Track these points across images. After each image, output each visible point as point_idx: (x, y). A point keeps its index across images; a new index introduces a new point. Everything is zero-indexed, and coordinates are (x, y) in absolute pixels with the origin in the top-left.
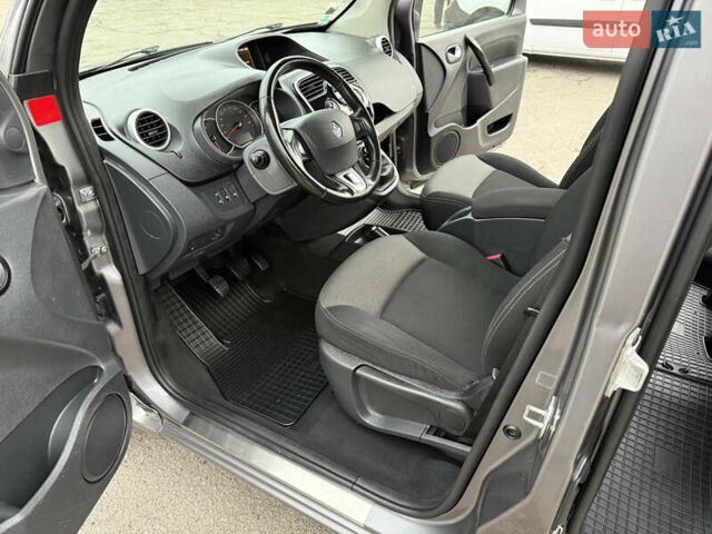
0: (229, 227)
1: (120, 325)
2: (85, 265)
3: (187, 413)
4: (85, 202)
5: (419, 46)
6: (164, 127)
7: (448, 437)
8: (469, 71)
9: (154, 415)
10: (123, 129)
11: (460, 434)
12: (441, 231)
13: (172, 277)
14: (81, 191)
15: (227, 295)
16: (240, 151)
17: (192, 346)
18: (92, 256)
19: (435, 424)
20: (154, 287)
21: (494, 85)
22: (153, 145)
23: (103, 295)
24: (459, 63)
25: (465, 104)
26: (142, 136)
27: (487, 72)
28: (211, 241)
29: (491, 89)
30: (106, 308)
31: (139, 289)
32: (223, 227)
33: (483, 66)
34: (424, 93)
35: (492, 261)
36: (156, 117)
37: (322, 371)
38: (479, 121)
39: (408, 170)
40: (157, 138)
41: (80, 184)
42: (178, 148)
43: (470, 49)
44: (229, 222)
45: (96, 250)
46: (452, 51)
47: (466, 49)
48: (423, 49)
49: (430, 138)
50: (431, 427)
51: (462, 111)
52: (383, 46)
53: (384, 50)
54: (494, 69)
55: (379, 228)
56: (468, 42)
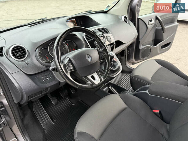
5: (138, 19)
6: (25, 52)
8: (156, 28)
10: (7, 52)
17: (41, 122)
21: (165, 33)
22: (18, 59)
24: (153, 25)
25: (154, 38)
26: (14, 55)
27: (163, 28)
29: (164, 34)
32: (46, 89)
33: (162, 26)
34: (138, 35)
35: (155, 113)
36: (22, 48)
38: (158, 44)
39: (131, 59)
40: (21, 56)
43: (157, 20)
44: (49, 87)
46: (151, 21)
47: (156, 20)
48: (140, 20)
49: (140, 50)
51: (153, 41)
52: (124, 19)
53: (125, 20)
54: (166, 27)
55: (112, 88)
56: (157, 18)
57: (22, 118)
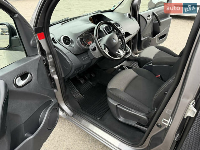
0: (85, 66)
1: (57, 90)
2: (49, 75)
3: (73, 114)
4: (50, 59)
5: (139, 15)
6: (70, 40)
7: (142, 125)
8: (154, 22)
9: (65, 114)
10: (59, 40)
11: (145, 125)
12: (143, 68)
13: (70, 78)
14: (49, 56)
15: (84, 83)
16: (89, 46)
17: (75, 96)
18: (51, 72)
19: (138, 122)
20: (66, 81)
21: (161, 26)
22: (67, 45)
23: (53, 82)
24: (151, 20)
25: (152, 31)
26: (64, 42)
27: (159, 22)
28: (80, 69)
30: (54, 86)
31: (62, 81)
32: (84, 66)
33: (158, 20)
34: (140, 28)
35: (157, 77)
36: (68, 37)
37: (108, 105)
38: (156, 36)
40: (68, 43)
41: (49, 54)
42: (73, 45)
44: (85, 65)
45: (52, 71)
46: (149, 16)
47: (153, 15)
48: (140, 16)
50: (137, 122)
51: (151, 33)
52: (129, 16)
54: (161, 21)
55: (125, 67)
56: (153, 14)
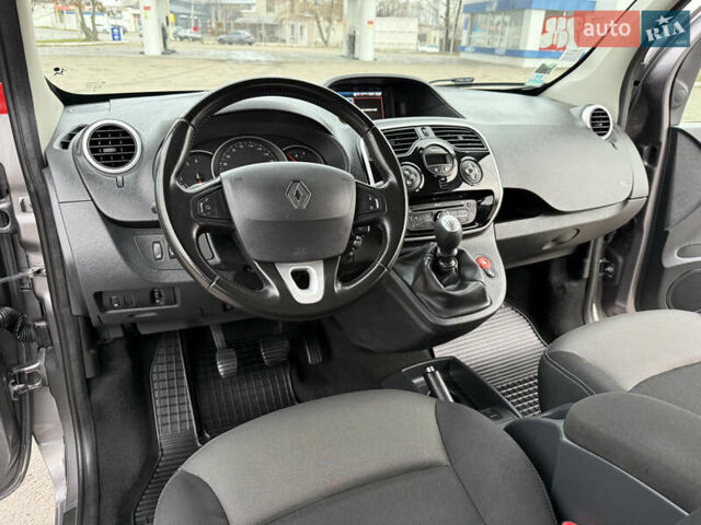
0: (178, 293)
5: (674, 132)
6: (133, 149)
17: (159, 421)
32: (172, 290)
36: (126, 133)
39: (618, 303)
40: (117, 157)
48: (681, 139)
49: (663, 269)
52: (592, 119)
53: (593, 125)
55: (437, 373)
57: (88, 376)
